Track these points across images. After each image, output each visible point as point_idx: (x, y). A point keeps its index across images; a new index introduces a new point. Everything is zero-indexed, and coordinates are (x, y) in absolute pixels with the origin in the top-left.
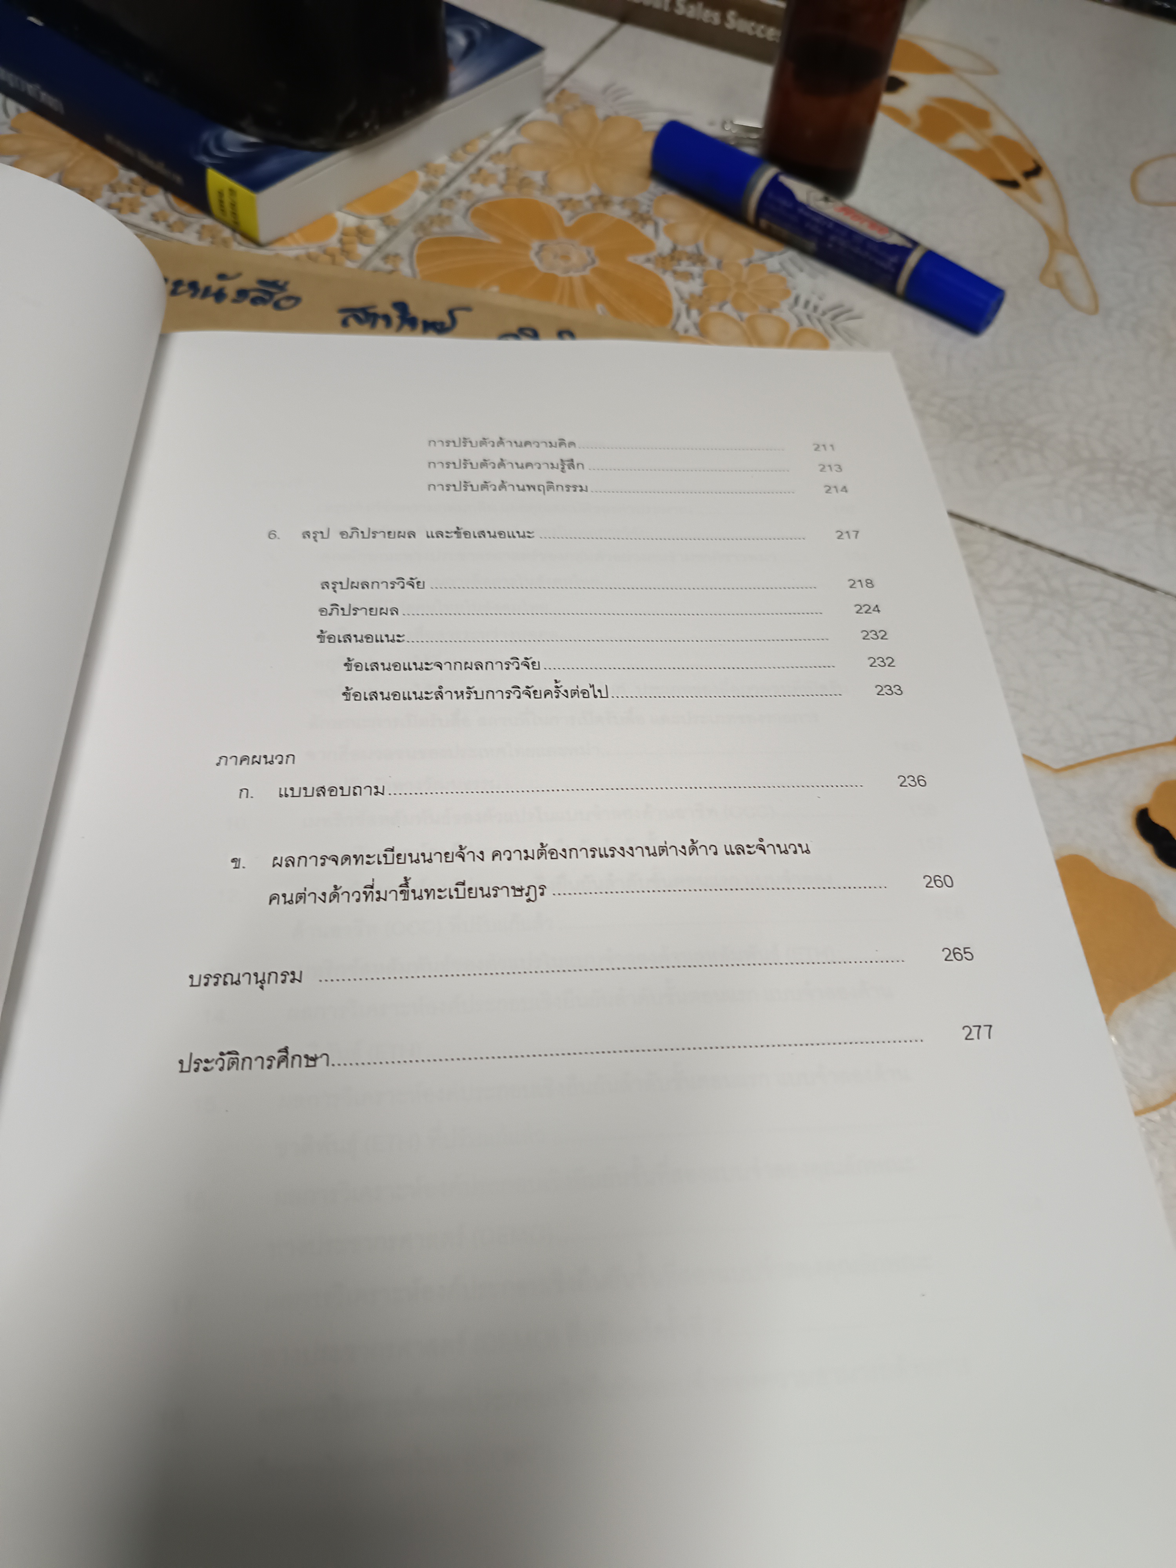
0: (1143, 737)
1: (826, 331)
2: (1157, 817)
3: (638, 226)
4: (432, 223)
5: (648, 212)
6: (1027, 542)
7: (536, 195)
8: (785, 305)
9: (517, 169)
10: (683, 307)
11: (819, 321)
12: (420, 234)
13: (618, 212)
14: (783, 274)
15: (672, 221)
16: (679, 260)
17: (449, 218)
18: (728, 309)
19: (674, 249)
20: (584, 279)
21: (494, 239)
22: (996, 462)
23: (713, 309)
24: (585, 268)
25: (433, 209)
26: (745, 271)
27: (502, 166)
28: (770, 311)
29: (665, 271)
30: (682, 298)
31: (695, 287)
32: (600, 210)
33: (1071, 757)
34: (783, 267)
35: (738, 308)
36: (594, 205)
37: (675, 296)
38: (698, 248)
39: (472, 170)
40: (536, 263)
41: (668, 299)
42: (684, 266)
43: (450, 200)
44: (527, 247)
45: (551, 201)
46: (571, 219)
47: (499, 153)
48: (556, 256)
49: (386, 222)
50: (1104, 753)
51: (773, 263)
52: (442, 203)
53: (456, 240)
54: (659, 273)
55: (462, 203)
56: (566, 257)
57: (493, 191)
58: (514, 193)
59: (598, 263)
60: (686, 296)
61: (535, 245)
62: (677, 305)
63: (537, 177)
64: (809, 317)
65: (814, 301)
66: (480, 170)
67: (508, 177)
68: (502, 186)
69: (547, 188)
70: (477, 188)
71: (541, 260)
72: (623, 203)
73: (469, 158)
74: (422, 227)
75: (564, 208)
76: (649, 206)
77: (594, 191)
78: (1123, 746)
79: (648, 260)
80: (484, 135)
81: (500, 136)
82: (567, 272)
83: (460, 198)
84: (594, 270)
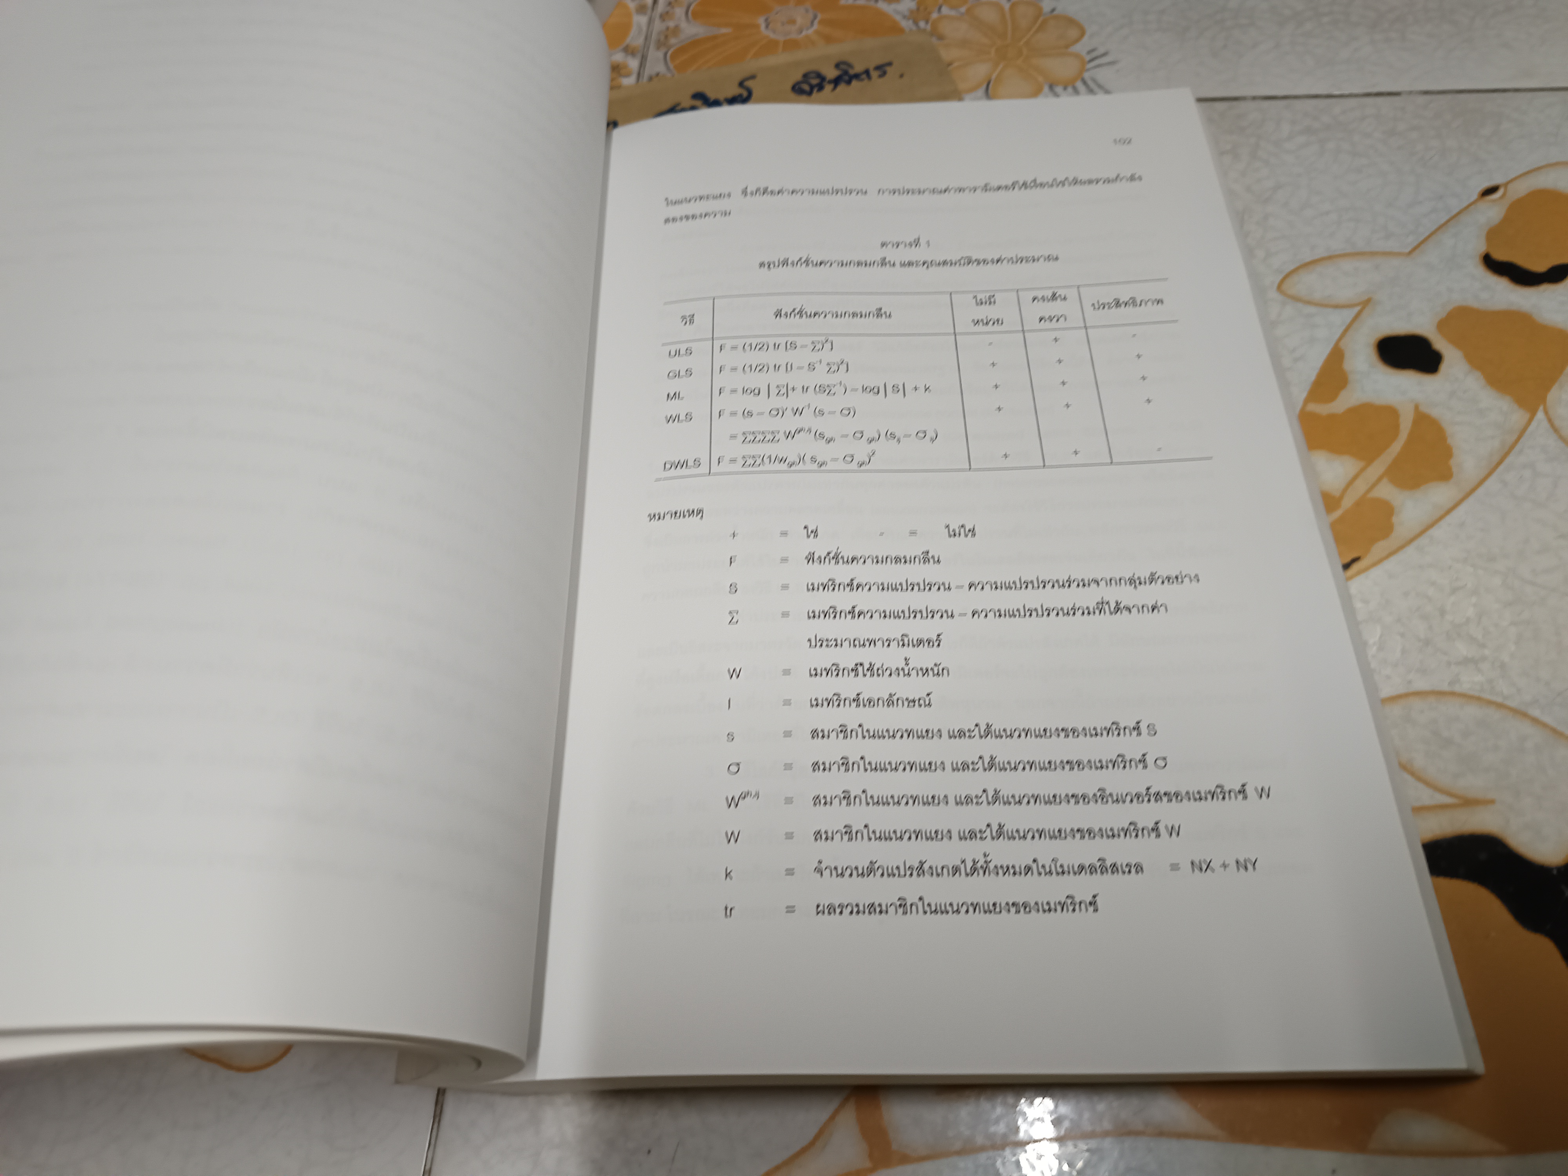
0: (1455, 205)
2: (1500, 255)
4: (666, 37)
10: (910, 22)
12: (663, 50)
17: (677, 28)
18: (945, 10)
20: (816, 32)
21: (724, 30)
22: (1225, 46)
23: (935, 15)
24: (812, 23)
25: (658, 26)
29: (876, 2)
30: (904, 17)
33: (1412, 241)
35: (953, 7)
37: (898, 18)
40: (772, 36)
41: (895, 22)
43: (667, 13)
44: (757, 26)
48: (783, 24)
49: (629, 51)
52: (662, 17)
53: (695, 43)
55: (679, 11)
56: (792, 22)
59: (820, 16)
60: (907, 13)
61: (761, 21)
62: (906, 24)
71: (774, 32)
74: (659, 45)
82: (801, 32)
83: (673, 7)
84: (820, 22)
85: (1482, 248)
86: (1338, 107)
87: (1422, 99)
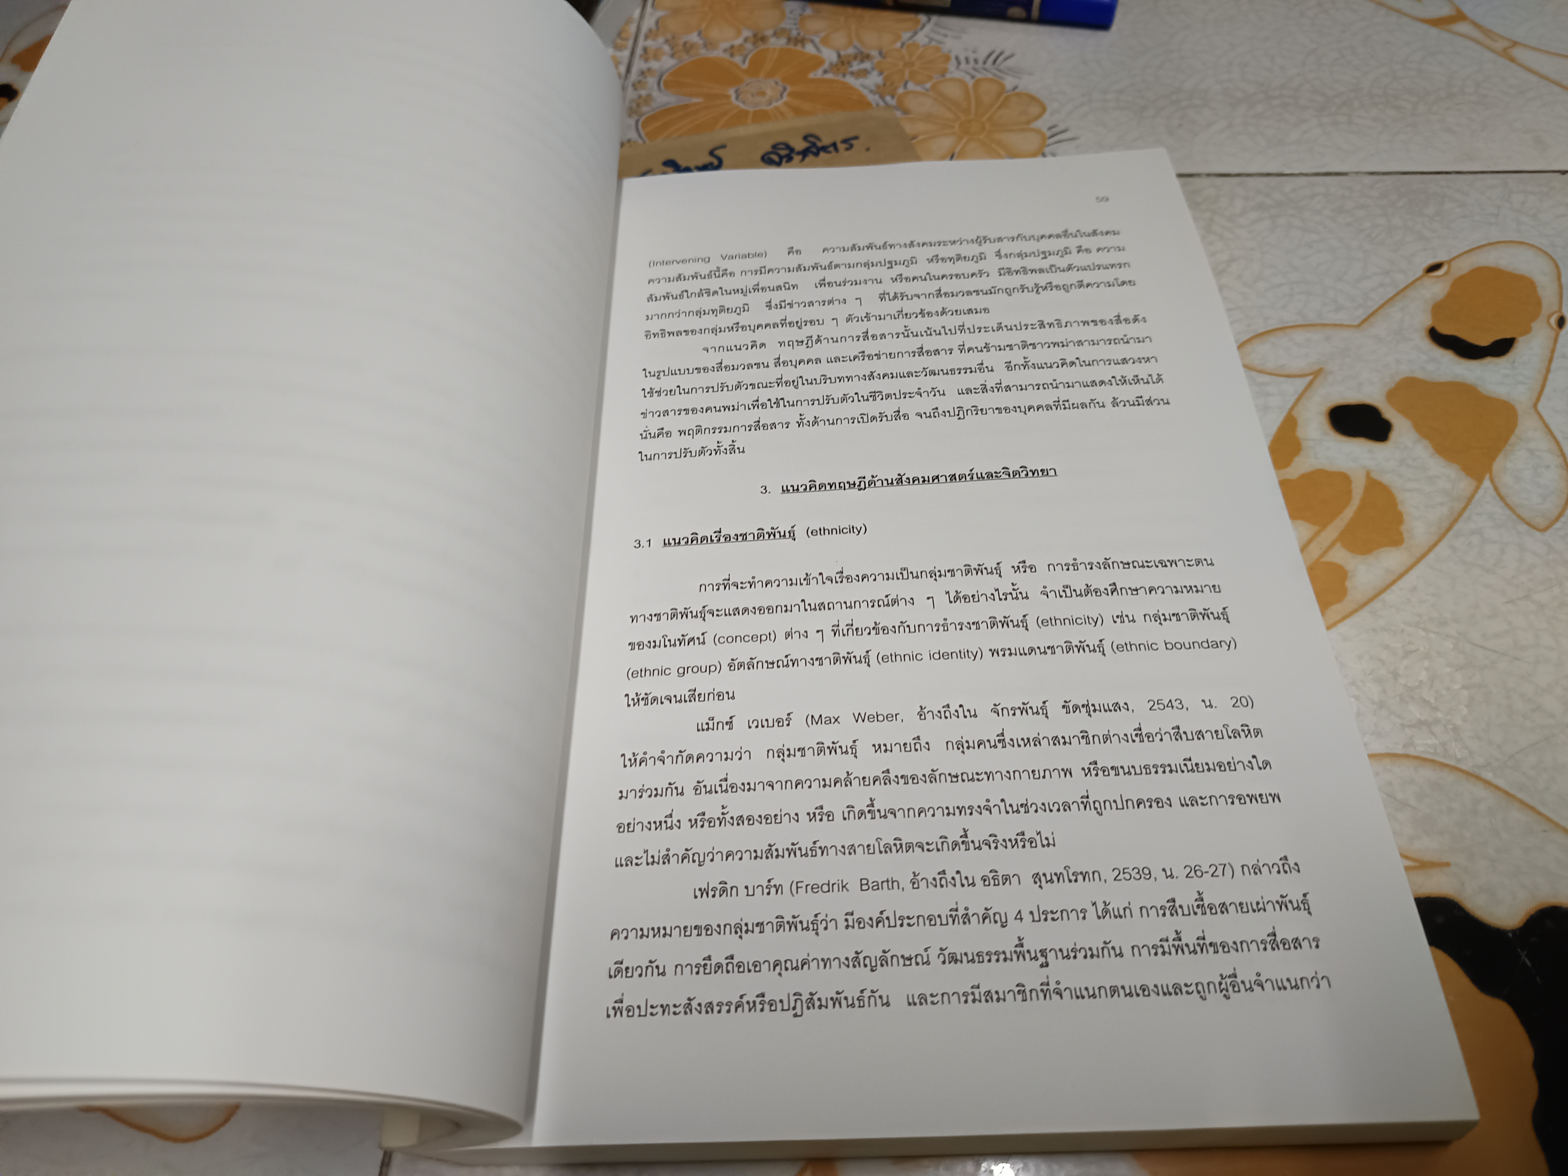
0: (1402, 280)
1: (995, 75)
2: (1445, 330)
3: (799, 48)
4: (638, 105)
5: (799, 34)
6: (1238, 175)
7: (703, 52)
8: (952, 65)
9: (673, 38)
10: (877, 97)
11: (985, 69)
12: (636, 117)
13: (777, 43)
14: (934, 44)
15: (822, 34)
16: (849, 63)
17: (649, 96)
18: (911, 86)
19: (839, 56)
20: (786, 104)
21: (695, 100)
22: (1180, 125)
23: (901, 91)
24: (781, 95)
25: (631, 94)
26: (904, 51)
27: (661, 40)
28: (943, 76)
29: (844, 75)
30: (871, 91)
31: (874, 79)
32: (762, 46)
33: (1361, 313)
34: (931, 40)
35: (919, 83)
36: (754, 44)
37: (865, 92)
38: (855, 47)
39: (639, 51)
40: (742, 106)
41: (862, 96)
42: (856, 66)
43: (640, 82)
44: (728, 97)
45: (718, 53)
46: (744, 62)
47: (650, 31)
48: (753, 96)
50: (1382, 302)
51: (921, 38)
52: (634, 86)
53: (667, 111)
54: (840, 78)
55: (652, 81)
56: (763, 94)
57: (667, 63)
58: (686, 59)
59: (789, 89)
60: (873, 88)
61: (732, 92)
62: (872, 98)
63: (694, 38)
64: (975, 69)
65: (972, 57)
66: (645, 49)
67: (672, 47)
68: (672, 56)
69: (709, 45)
70: (654, 65)
71: (744, 103)
72: (775, 34)
73: (630, 43)
74: (632, 112)
75: (732, 55)
76: (797, 29)
77: (747, 33)
78: (1391, 292)
79: (825, 72)
80: (629, 21)
81: (642, 16)
82: (770, 104)
83: (645, 77)
84: (790, 95)
85: (1427, 321)
86: (1289, 185)
87: (1368, 180)
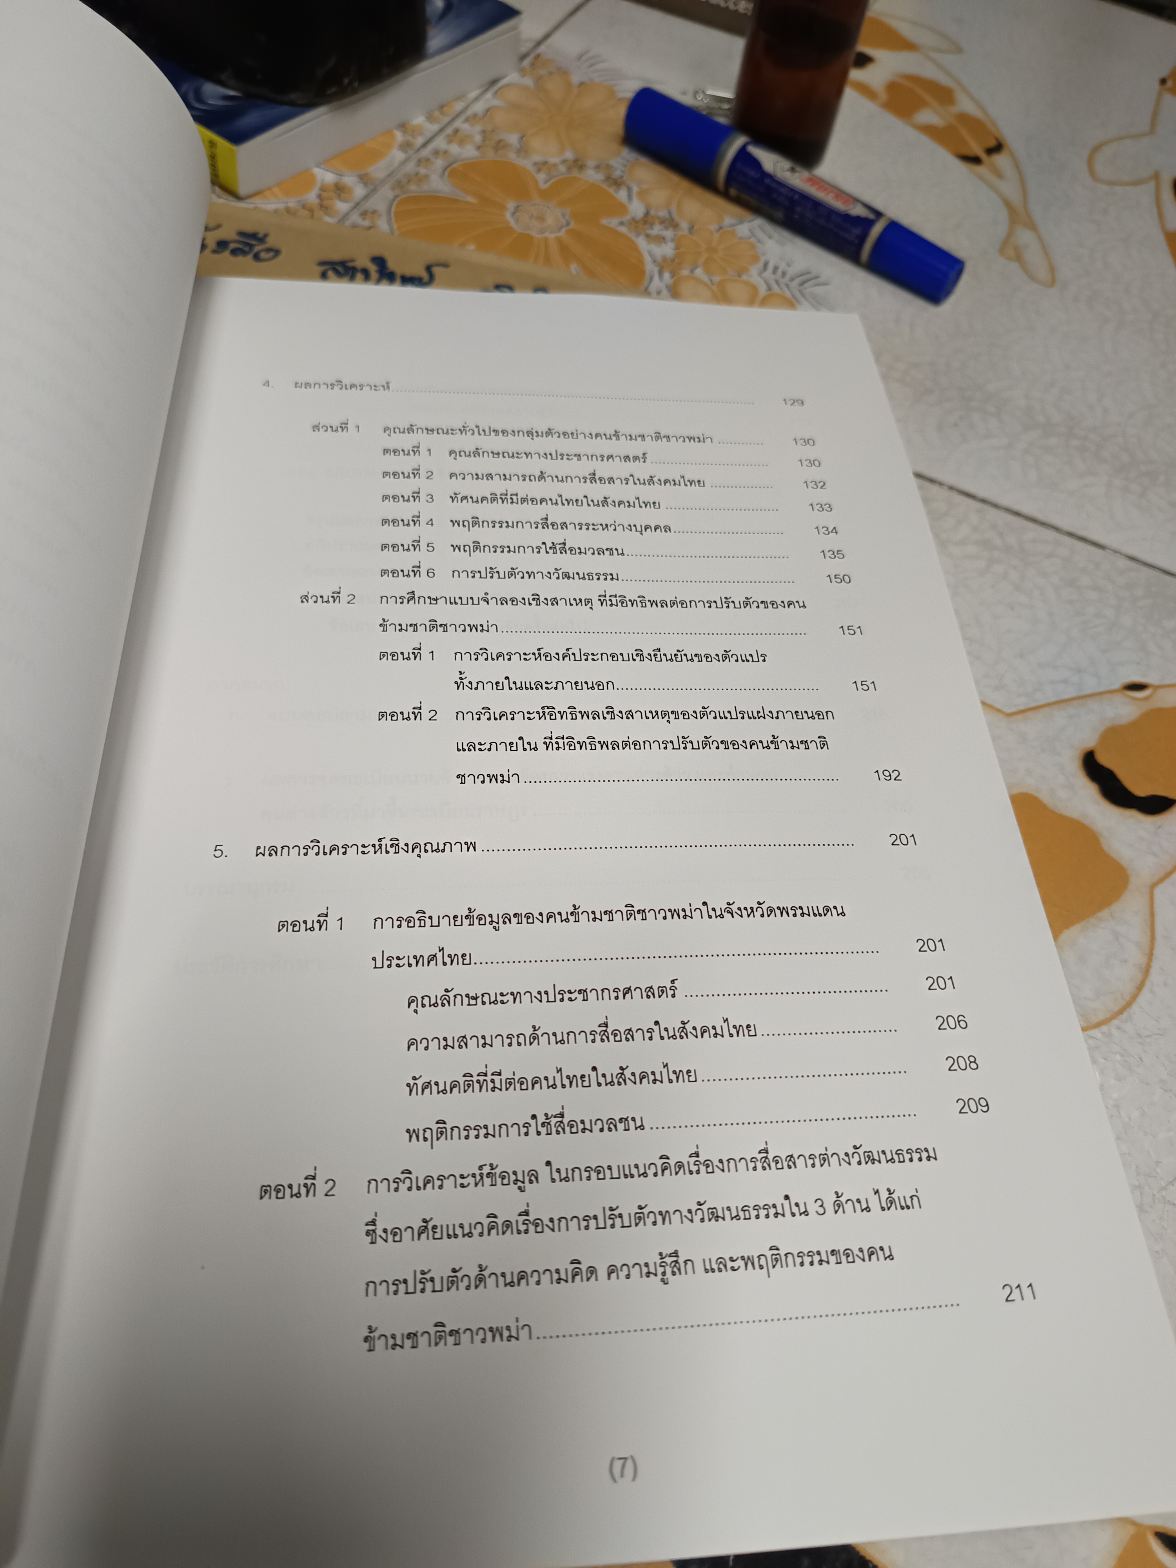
0: (1091, 685)
1: (794, 296)
2: (1103, 759)
3: (611, 190)
4: (409, 181)
5: (622, 177)
6: (984, 501)
7: (512, 156)
8: (754, 270)
9: (493, 131)
10: (656, 270)
11: (787, 286)
12: (398, 192)
13: (593, 176)
14: (753, 240)
15: (645, 187)
16: (652, 225)
17: (426, 177)
18: (699, 272)
19: (647, 214)
20: (559, 240)
21: (471, 199)
22: (956, 425)
23: (685, 272)
24: (559, 230)
25: (410, 167)
26: (716, 236)
27: (478, 128)
28: (739, 276)
29: (638, 235)
30: (654, 261)
31: (667, 250)
32: (575, 173)
33: (1022, 703)
34: (753, 234)
35: (708, 272)
36: (569, 169)
37: (648, 259)
38: (669, 212)
39: (449, 130)
40: (512, 223)
41: (641, 261)
42: (657, 230)
43: (428, 160)
44: (503, 207)
45: (526, 164)
46: (546, 182)
47: (475, 116)
48: (531, 217)
49: (364, 179)
50: (1053, 700)
51: (743, 229)
52: (419, 162)
53: (433, 198)
54: (632, 236)
55: (439, 163)
56: (541, 219)
57: (469, 152)
58: (490, 155)
59: (572, 225)
60: (659, 259)
61: (511, 205)
62: (650, 267)
63: (513, 139)
64: (777, 282)
65: (783, 266)
66: (457, 131)
67: (484, 140)
68: (479, 148)
69: (523, 150)
70: (454, 149)
71: (517, 221)
72: (597, 168)
73: (446, 120)
74: (399, 185)
75: (539, 170)
76: (622, 171)
77: (569, 155)
78: (1071, 693)
79: (622, 223)
80: (461, 97)
81: (477, 99)
82: (543, 233)
83: (437, 158)
84: (568, 232)
86: (1032, 532)
87: (1122, 563)
